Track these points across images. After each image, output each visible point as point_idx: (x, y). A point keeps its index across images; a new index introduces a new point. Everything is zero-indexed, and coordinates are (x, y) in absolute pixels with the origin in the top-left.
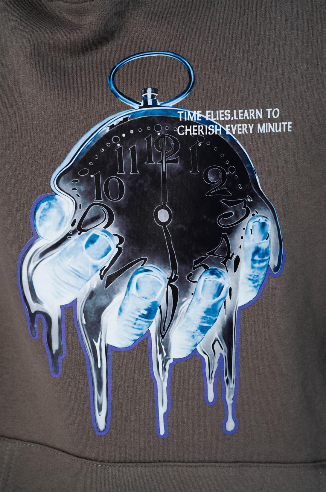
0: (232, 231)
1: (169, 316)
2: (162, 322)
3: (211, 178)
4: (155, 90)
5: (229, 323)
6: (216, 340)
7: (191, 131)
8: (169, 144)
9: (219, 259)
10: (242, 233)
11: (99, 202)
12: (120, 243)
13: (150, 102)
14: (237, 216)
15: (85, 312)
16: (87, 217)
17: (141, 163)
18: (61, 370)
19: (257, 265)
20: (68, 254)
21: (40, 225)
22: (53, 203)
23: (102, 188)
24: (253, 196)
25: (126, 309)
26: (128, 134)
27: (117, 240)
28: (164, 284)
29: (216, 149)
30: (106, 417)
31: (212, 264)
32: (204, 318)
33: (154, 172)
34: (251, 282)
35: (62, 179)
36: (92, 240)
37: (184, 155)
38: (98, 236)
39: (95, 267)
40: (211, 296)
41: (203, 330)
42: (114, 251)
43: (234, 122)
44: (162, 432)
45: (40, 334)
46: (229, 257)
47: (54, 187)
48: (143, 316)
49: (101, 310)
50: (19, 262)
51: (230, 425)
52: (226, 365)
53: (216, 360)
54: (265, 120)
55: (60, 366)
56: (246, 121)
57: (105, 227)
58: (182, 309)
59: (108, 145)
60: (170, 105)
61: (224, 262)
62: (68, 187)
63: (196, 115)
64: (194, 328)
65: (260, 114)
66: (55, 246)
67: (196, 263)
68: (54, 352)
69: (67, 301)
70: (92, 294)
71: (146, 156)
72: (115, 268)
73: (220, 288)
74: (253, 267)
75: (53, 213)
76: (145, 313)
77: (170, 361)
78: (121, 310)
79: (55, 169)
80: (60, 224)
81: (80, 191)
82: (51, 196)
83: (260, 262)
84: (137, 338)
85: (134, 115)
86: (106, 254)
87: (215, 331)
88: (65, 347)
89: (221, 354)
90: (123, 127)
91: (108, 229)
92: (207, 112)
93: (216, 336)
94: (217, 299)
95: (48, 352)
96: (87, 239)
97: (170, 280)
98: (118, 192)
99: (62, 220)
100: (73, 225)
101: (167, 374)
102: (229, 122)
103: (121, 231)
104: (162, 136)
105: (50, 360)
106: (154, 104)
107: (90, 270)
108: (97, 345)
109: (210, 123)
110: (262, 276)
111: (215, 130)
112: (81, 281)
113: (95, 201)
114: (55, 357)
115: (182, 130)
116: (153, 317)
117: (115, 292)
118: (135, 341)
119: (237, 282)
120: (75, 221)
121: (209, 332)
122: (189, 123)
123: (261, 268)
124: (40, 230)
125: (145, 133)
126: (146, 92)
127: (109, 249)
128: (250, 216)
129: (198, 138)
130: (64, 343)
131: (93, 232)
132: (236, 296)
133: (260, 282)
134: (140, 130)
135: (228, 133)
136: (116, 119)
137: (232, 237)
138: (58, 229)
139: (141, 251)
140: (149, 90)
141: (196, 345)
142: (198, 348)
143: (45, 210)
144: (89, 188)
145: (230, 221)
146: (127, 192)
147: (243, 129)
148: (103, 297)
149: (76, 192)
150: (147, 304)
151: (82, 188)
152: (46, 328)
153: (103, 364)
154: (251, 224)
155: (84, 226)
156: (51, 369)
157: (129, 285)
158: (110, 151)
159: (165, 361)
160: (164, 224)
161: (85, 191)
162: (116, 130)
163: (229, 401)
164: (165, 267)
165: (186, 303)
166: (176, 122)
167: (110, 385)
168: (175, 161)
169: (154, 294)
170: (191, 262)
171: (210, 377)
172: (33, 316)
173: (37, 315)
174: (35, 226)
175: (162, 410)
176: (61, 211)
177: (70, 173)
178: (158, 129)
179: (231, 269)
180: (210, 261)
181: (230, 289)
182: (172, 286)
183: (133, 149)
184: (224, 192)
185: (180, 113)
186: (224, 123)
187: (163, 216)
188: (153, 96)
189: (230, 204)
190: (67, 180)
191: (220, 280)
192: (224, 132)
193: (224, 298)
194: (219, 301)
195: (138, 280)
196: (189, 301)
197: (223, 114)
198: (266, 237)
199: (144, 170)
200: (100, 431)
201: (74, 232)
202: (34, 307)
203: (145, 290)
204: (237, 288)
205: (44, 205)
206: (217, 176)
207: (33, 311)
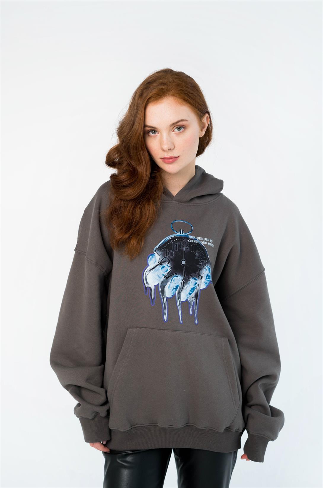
0: (201, 269)
1: (181, 289)
2: (179, 290)
3: (197, 254)
4: (183, 230)
5: (197, 293)
6: (193, 297)
7: (192, 241)
8: (186, 244)
9: (197, 276)
10: (204, 270)
11: (166, 257)
12: (171, 269)
13: (181, 233)
14: (203, 265)
15: (161, 287)
16: (162, 261)
17: (179, 248)
18: (154, 303)
19: (207, 279)
20: (157, 271)
21: (150, 262)
22: (154, 256)
23: (168, 253)
24: (207, 260)
25: (170, 287)
26: (175, 240)
27: (170, 268)
28: (181, 280)
29: (198, 246)
30: (167, 317)
31: (195, 277)
32: (190, 291)
33: (182, 251)
34: (205, 284)
35: (157, 250)
36: (163, 267)
37: (190, 247)
38: (165, 266)
39: (163, 274)
40: (193, 285)
41: (190, 294)
42: (169, 271)
43: (203, 241)
44: (181, 322)
45: (148, 294)
46: (199, 276)
47: (154, 252)
48: (174, 289)
49: (164, 287)
50: (143, 273)
51: (196, 322)
52: (195, 304)
53: (193, 303)
54: (209, 242)
55: (154, 302)
56: (205, 241)
57: (167, 264)
58: (185, 288)
59: (170, 242)
60: (186, 234)
61: (198, 277)
62: (158, 252)
63: (193, 237)
64: (188, 293)
65: (208, 240)
66: (153, 268)
67: (191, 276)
68: (152, 298)
69: (156, 284)
70: (162, 282)
71: (180, 246)
72: (168, 275)
73: (196, 283)
74: (206, 280)
75: (153, 259)
76: (175, 288)
77: (181, 302)
78: (169, 287)
79: (155, 247)
80: (155, 262)
81: (161, 254)
82: (153, 254)
83: (208, 279)
84: (173, 295)
85: (177, 235)
86: (166, 271)
87: (193, 294)
88: (155, 298)
89: (194, 301)
90: (174, 238)
91: (168, 265)
92: (196, 237)
93: (193, 296)
94: (195, 286)
95: (150, 298)
96: (162, 267)
97: (183, 280)
98: (172, 255)
99: (156, 261)
100: (158, 263)
101: (180, 305)
102: (201, 240)
103: (171, 266)
104: (184, 242)
105: (151, 301)
106: (183, 233)
107: (162, 275)
108: (164, 296)
109: (197, 240)
110: (208, 283)
111: (198, 242)
112: (160, 278)
113: (165, 257)
114: (152, 300)
115: (189, 241)
116: (177, 289)
117: (168, 282)
118: (172, 296)
119: (201, 283)
120: (159, 262)
121: (192, 294)
122: (192, 239)
123: (208, 281)
124: (149, 263)
125: (180, 240)
126: (180, 230)
127: (168, 270)
128: (206, 266)
129: (193, 243)
130: (155, 296)
131: (164, 265)
132: (200, 286)
133: (207, 284)
134: (179, 239)
135: (201, 243)
136: (173, 236)
137: (201, 270)
138: (154, 264)
139: (176, 271)
140: (181, 230)
141: (188, 298)
142: (188, 299)
143: (151, 258)
144: (164, 253)
145: (201, 266)
146: (174, 255)
147: (205, 243)
148: (165, 283)
149: (160, 254)
150: (176, 285)
151: (162, 253)
152: (150, 292)
153: (166, 302)
154: (206, 268)
155: (162, 263)
156: (151, 303)
157: (172, 280)
158: (171, 244)
159: (179, 302)
160: (183, 265)
161: (163, 254)
162: (172, 239)
163: (196, 315)
164: (182, 276)
165: (186, 286)
166: (188, 238)
167: (168, 308)
168: (188, 248)
169: (178, 283)
170: (189, 275)
171: (191, 307)
172: (146, 288)
173: (148, 288)
174: (148, 262)
175: (180, 316)
176: (155, 259)
177: (159, 248)
178: (183, 240)
179: (200, 279)
180: (194, 276)
181: (199, 284)
182: (183, 281)
183: (177, 244)
184: (200, 258)
185: (189, 236)
186: (200, 240)
187: (183, 262)
188: (182, 232)
189: (201, 261)
190: (158, 250)
191: (196, 281)
192: (200, 243)
193: (197, 286)
194: (195, 287)
195: (174, 279)
196: (187, 286)
197: (200, 238)
198: (210, 272)
199: (179, 250)
200: (165, 321)
201: (158, 265)
202: (147, 286)
203: (176, 282)
204: (201, 284)
205: (151, 257)
206: (198, 253)
207: (146, 287)
